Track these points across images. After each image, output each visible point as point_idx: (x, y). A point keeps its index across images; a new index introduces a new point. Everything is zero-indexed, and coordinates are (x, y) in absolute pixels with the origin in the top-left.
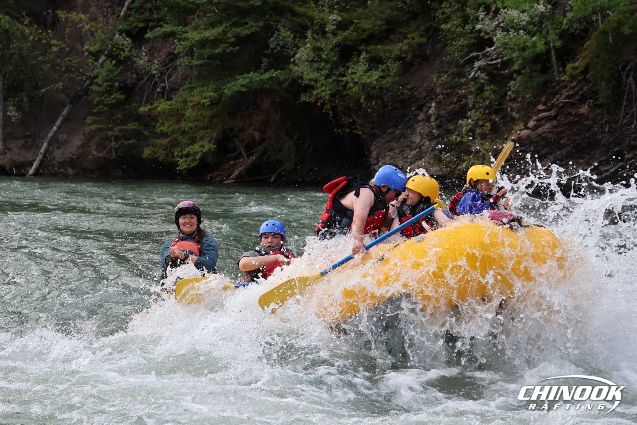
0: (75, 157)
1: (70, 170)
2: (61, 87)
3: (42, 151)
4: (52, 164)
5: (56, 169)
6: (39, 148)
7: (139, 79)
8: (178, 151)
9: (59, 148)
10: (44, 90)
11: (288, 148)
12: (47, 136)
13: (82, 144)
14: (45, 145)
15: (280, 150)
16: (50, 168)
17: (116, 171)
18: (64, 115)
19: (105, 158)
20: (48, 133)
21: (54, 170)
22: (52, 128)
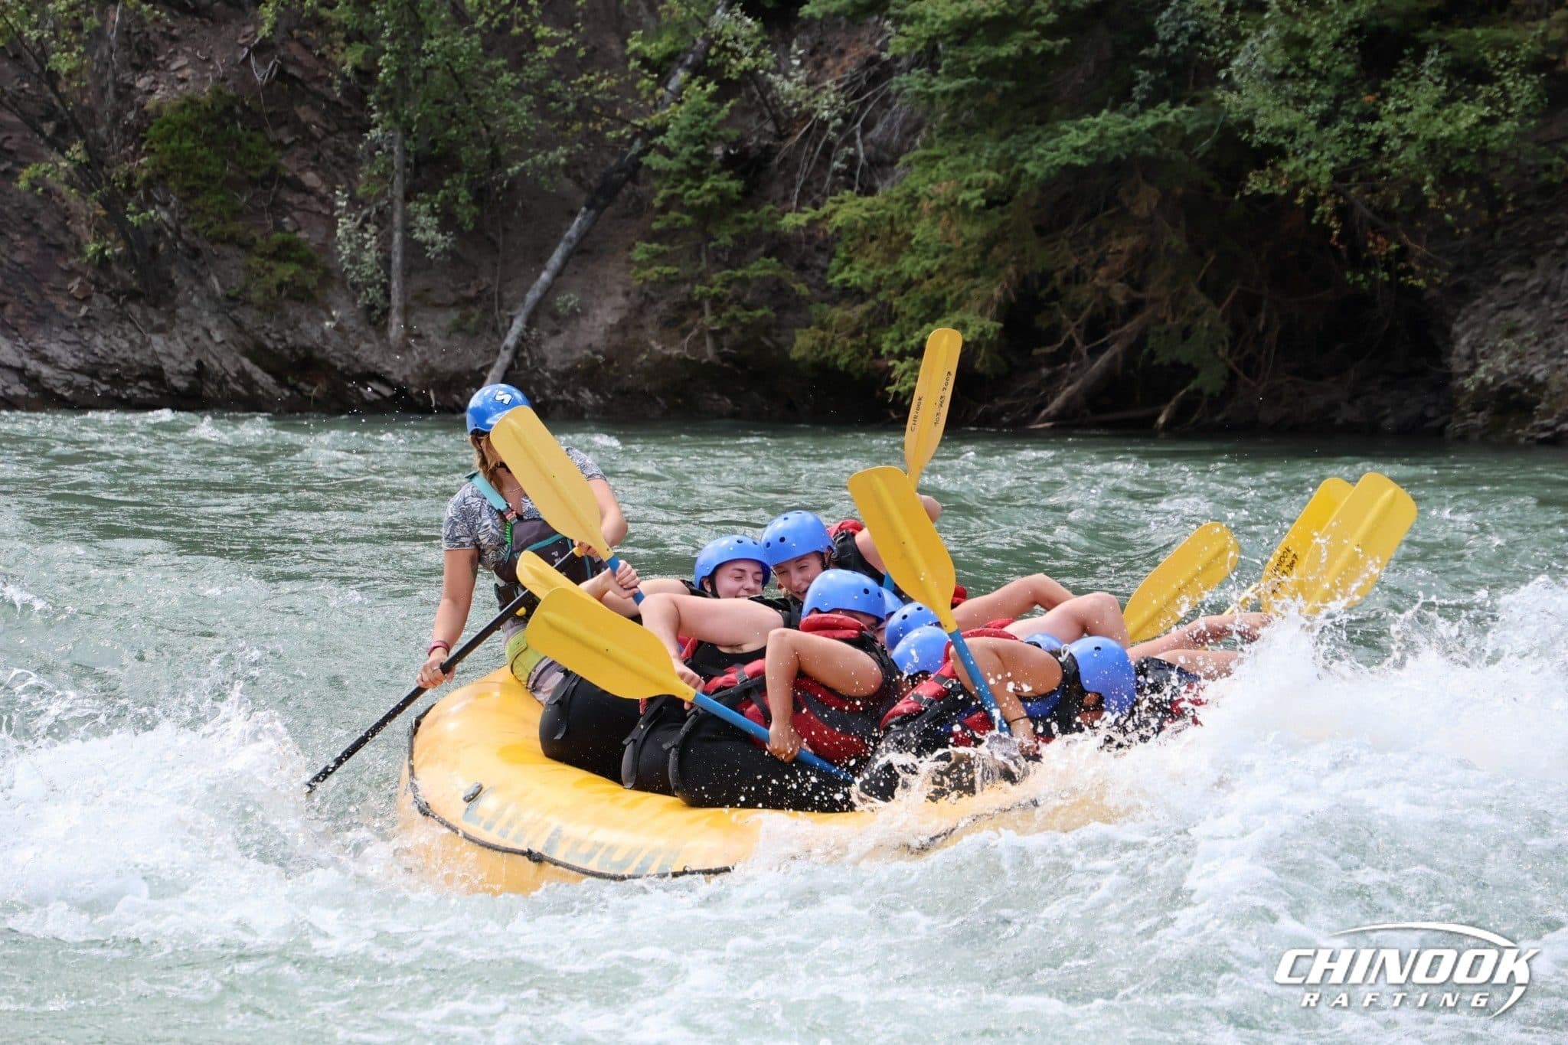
0: (600, 357)
1: (587, 395)
2: (563, 161)
3: (510, 340)
4: (536, 377)
5: (548, 392)
6: (500, 333)
7: (781, 136)
8: (892, 340)
9: (556, 333)
10: (517, 168)
11: (1209, 328)
12: (523, 299)
13: (621, 321)
14: (518, 325)
15: (1186, 333)
16: (532, 388)
17: (716, 396)
18: (570, 240)
19: (685, 360)
20: (527, 289)
21: (544, 396)
22: (538, 276)
